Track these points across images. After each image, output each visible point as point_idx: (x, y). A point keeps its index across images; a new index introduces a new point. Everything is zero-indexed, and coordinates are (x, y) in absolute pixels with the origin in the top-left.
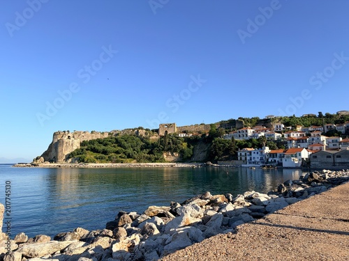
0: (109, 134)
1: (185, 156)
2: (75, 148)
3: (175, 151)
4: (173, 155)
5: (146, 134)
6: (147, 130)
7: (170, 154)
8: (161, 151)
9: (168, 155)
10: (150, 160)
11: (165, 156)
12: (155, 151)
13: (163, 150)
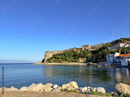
0: (64, 51)
1: (88, 60)
2: (50, 57)
3: (84, 57)
4: (83, 59)
5: (77, 50)
6: (78, 48)
7: (82, 59)
8: (78, 58)
9: (81, 59)
10: (73, 61)
11: (80, 60)
12: (76, 58)
13: (79, 57)
